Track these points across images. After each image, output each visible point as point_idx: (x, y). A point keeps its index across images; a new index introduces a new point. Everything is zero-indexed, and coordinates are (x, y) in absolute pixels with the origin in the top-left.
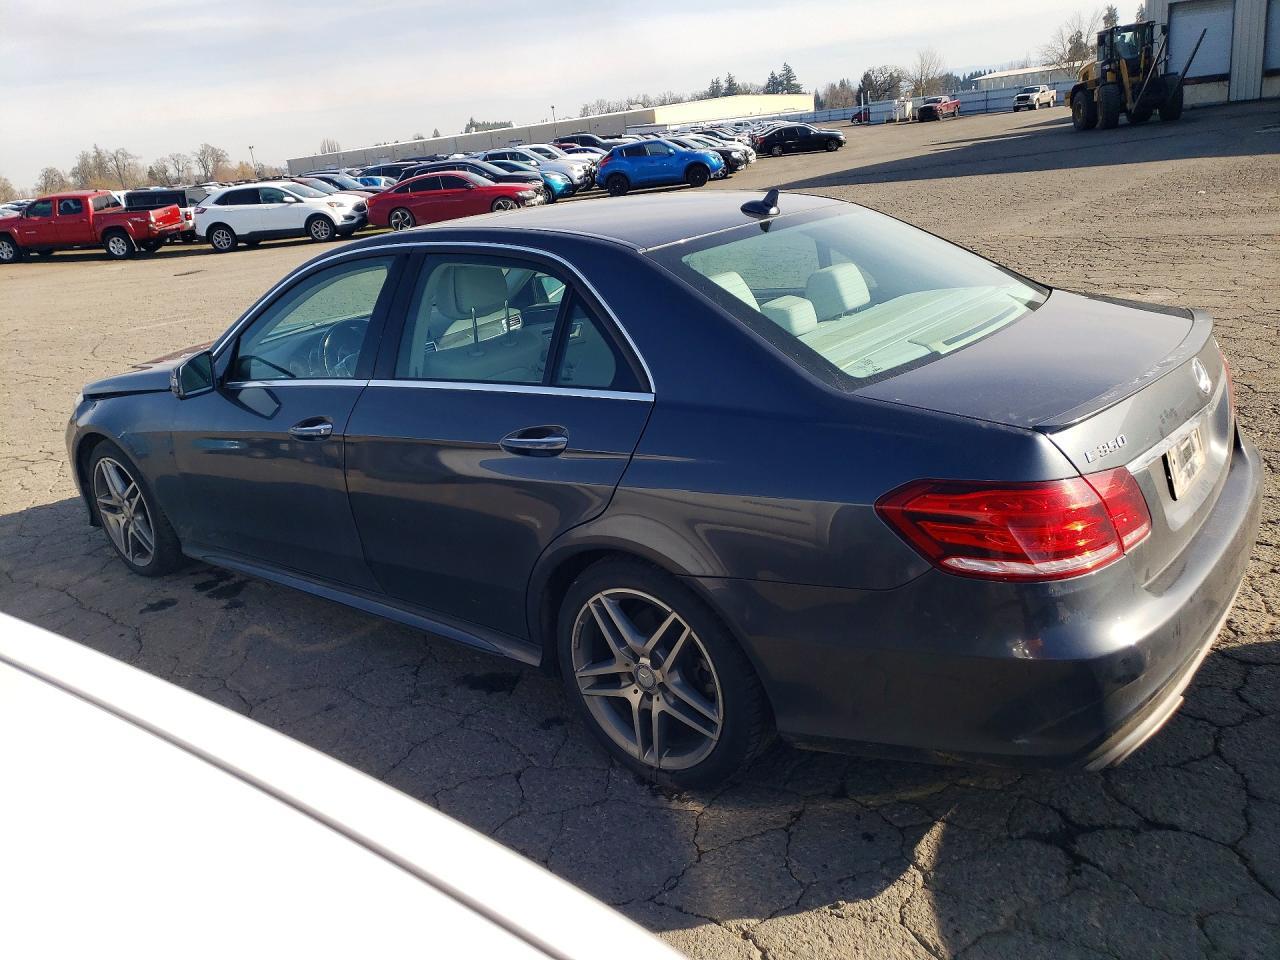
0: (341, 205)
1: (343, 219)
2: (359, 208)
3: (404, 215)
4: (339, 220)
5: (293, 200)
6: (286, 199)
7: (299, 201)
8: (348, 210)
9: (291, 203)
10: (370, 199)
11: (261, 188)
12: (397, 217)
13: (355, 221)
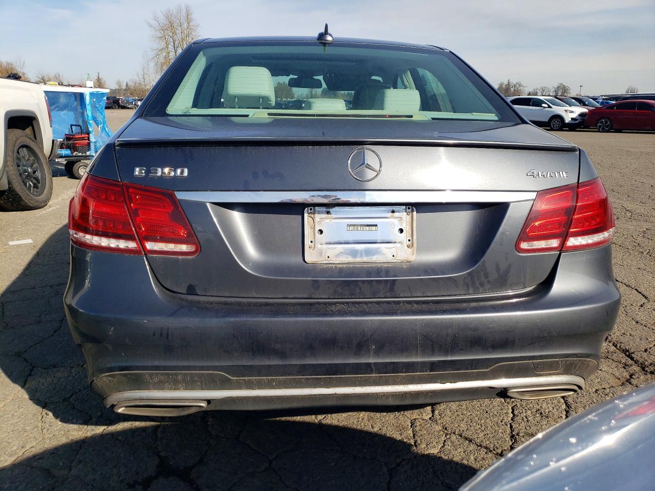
0: (572, 112)
1: (570, 120)
2: (582, 115)
3: (606, 122)
4: (568, 120)
5: (546, 106)
6: (544, 105)
7: (549, 107)
8: (574, 116)
9: (545, 107)
10: (590, 111)
11: (533, 98)
12: (602, 122)
13: (577, 122)
